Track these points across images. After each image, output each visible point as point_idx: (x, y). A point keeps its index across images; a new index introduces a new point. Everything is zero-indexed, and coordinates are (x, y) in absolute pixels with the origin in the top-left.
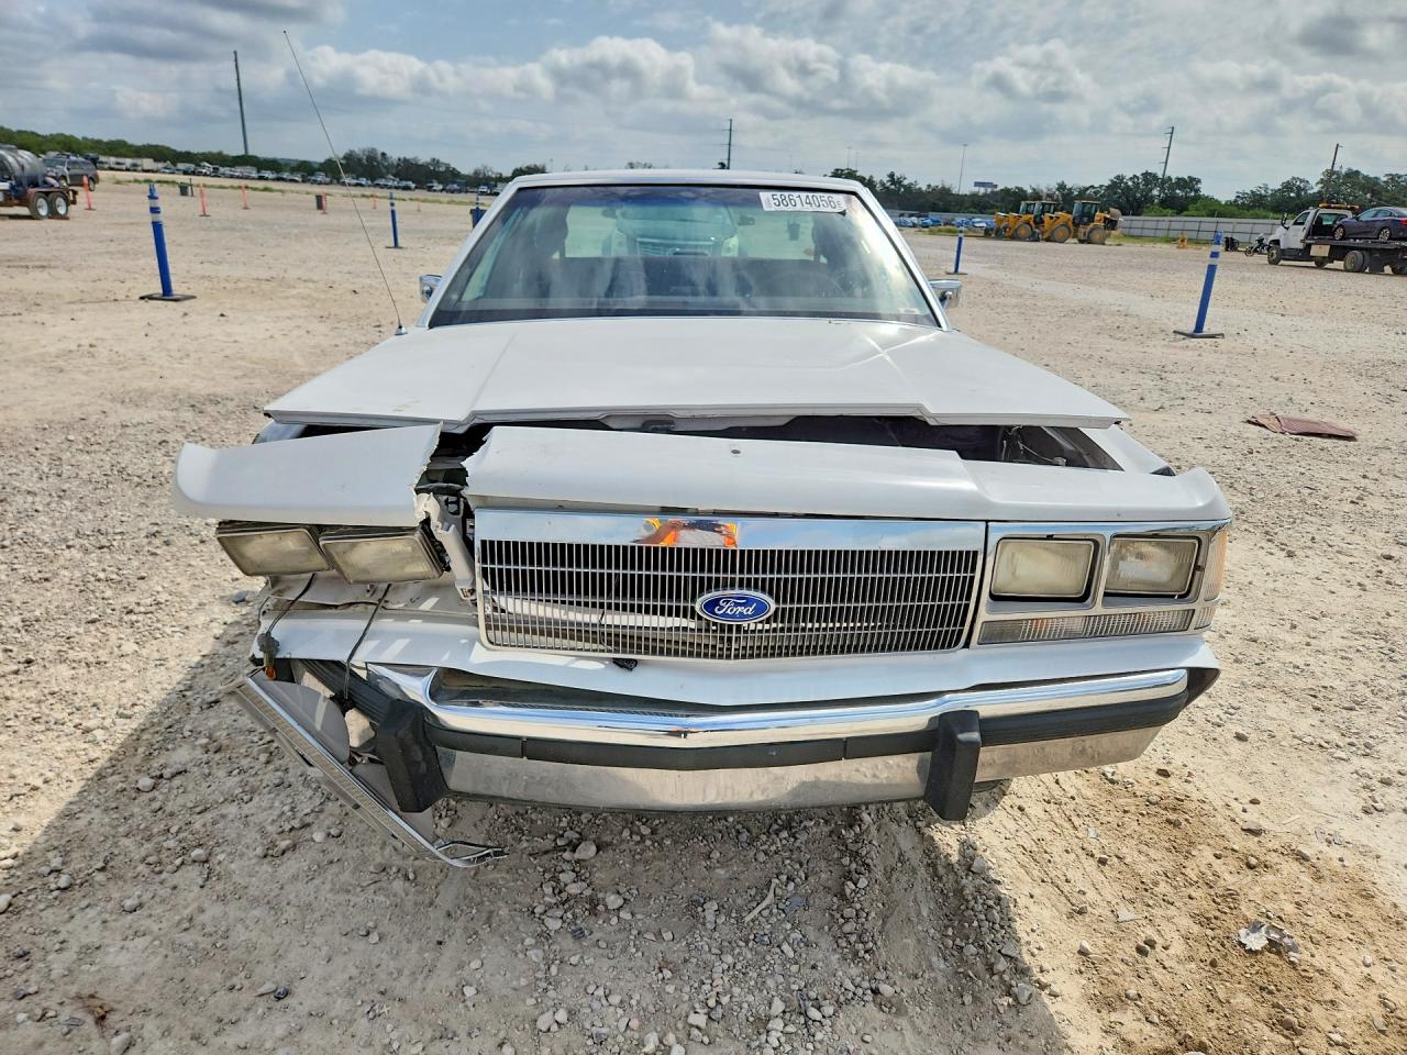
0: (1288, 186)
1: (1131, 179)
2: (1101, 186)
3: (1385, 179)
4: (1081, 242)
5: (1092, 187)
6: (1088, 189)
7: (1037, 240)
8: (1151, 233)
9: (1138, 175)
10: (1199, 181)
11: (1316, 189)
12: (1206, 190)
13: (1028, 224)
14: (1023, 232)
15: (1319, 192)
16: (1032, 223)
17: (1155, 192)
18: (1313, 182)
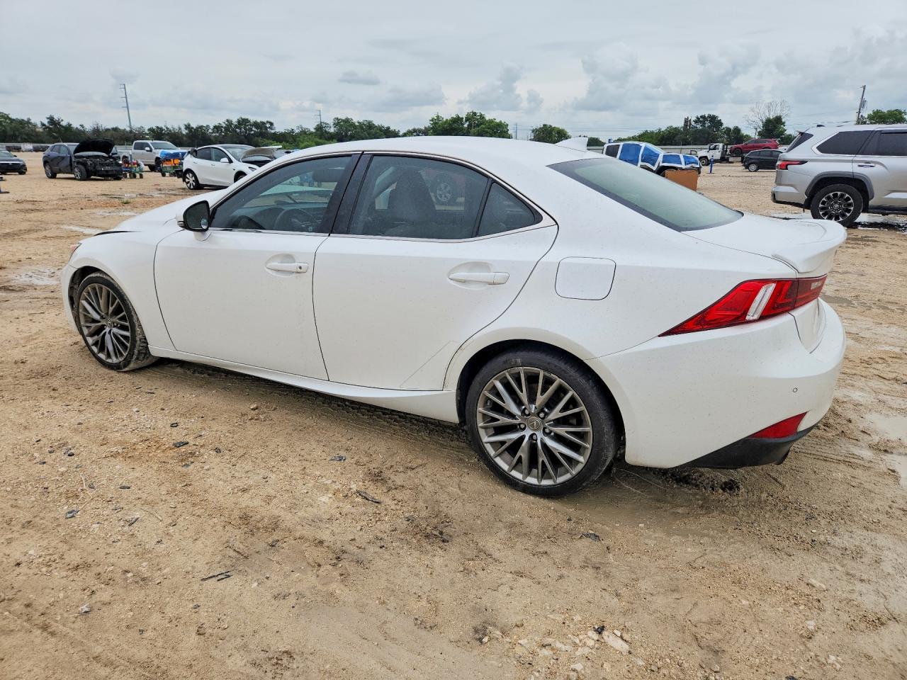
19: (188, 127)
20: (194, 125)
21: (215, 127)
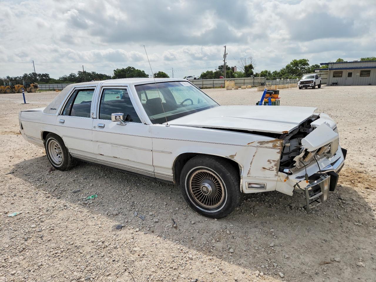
0: (71, 75)
1: (29, 74)
2: (21, 77)
3: (91, 73)
4: (28, 92)
5: (18, 77)
6: (17, 78)
7: (15, 93)
8: (45, 89)
9: (31, 73)
10: (48, 75)
11: (78, 76)
12: (51, 77)
13: (9, 88)
14: (8, 91)
15: (79, 76)
16: (10, 88)
17: (38, 78)
18: (76, 74)
19: (8, 77)
20: (11, 77)
21: (23, 77)
